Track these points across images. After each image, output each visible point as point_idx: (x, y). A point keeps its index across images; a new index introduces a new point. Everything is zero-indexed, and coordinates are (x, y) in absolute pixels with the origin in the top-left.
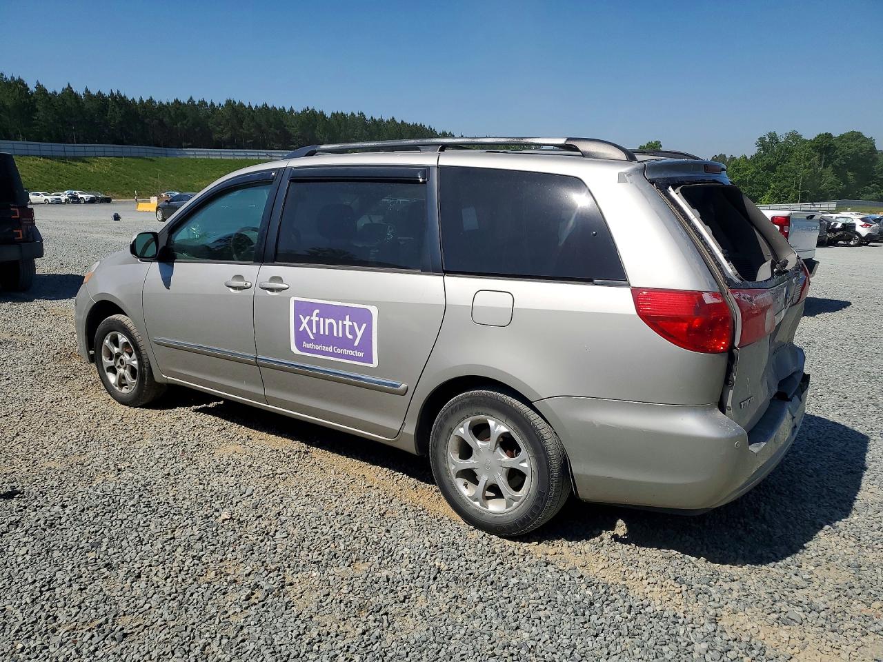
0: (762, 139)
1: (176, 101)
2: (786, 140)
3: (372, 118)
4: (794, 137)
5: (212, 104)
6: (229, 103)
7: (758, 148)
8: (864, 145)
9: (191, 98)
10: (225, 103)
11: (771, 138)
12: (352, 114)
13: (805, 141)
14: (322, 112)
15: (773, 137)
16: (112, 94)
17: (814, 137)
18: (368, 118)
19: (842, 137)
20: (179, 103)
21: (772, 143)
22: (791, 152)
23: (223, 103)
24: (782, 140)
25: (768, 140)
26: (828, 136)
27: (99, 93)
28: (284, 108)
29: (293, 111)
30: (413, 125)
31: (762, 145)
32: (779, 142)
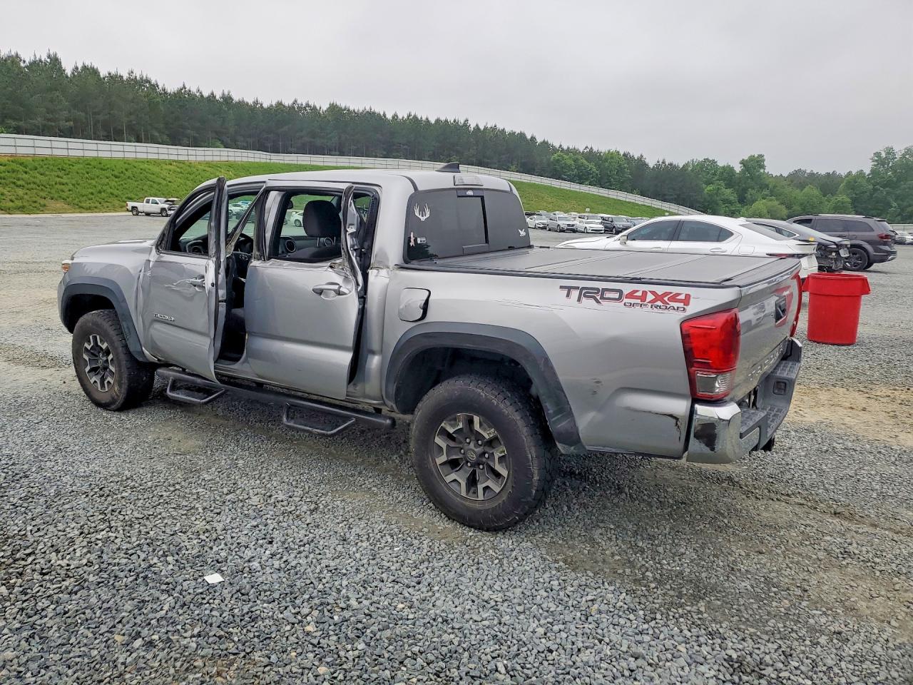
0: (878, 154)
1: (280, 104)
2: (904, 156)
3: (477, 125)
5: (315, 107)
6: (333, 108)
7: (873, 163)
9: (296, 101)
10: (328, 106)
11: (888, 153)
12: (455, 121)
14: (427, 119)
15: (890, 152)
16: (223, 94)
18: (472, 126)
20: (284, 106)
21: (887, 158)
23: (325, 107)
24: (899, 156)
25: (883, 155)
27: (212, 94)
28: (384, 113)
29: (397, 116)
31: (876, 161)
32: (896, 158)
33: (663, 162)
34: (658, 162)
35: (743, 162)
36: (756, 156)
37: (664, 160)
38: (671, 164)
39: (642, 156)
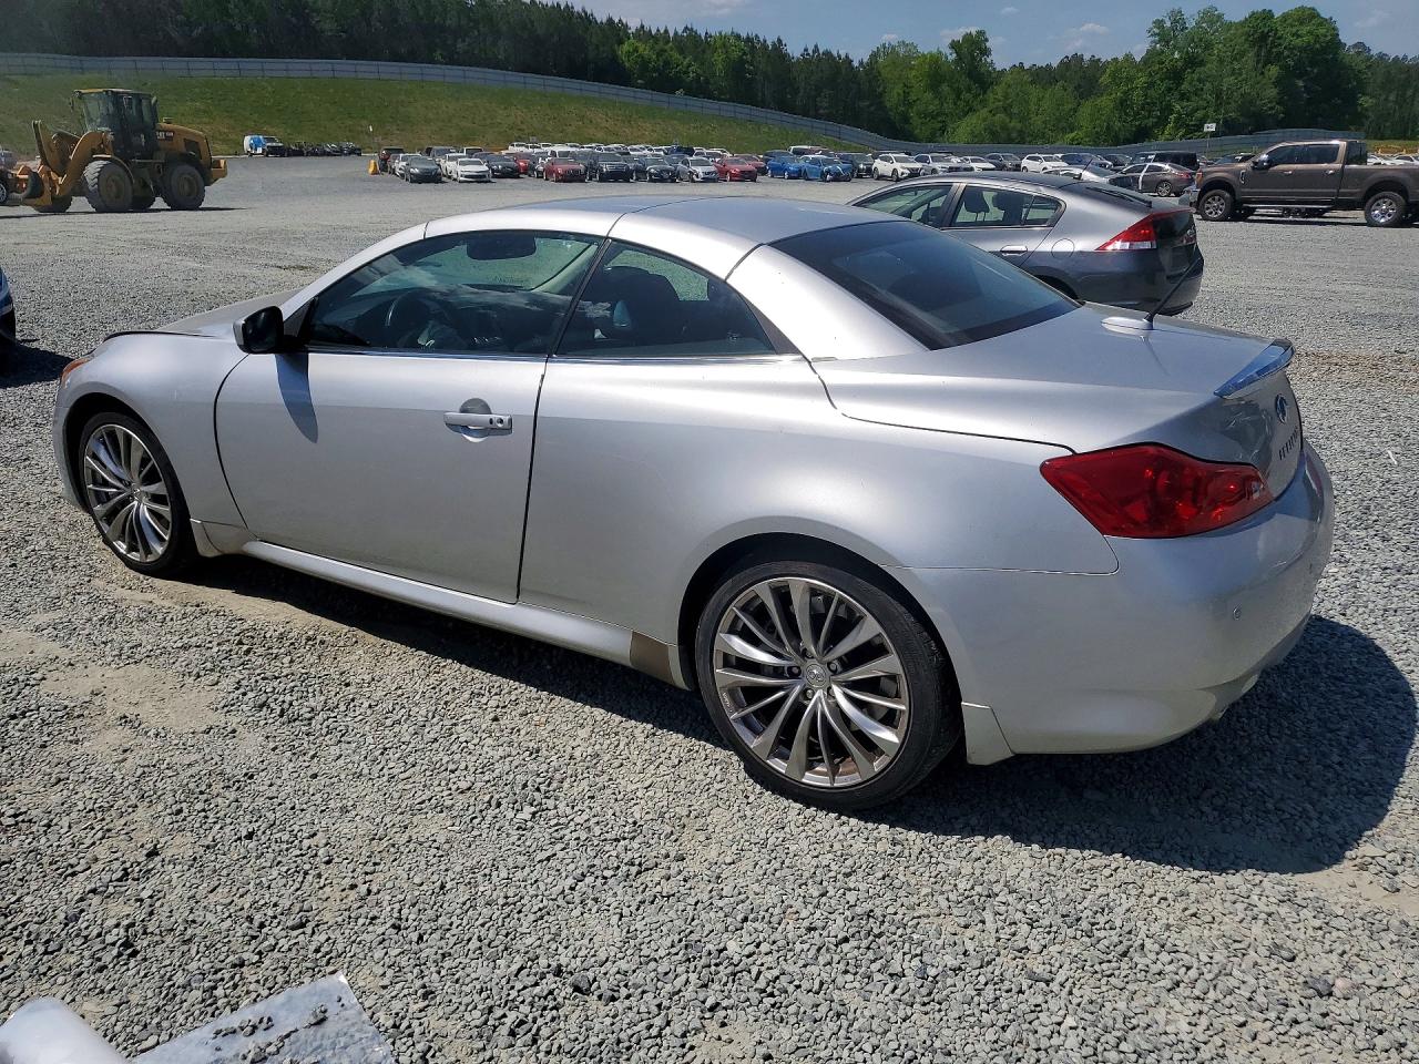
0: (1159, 23)
2: (1199, 25)
4: (1211, 17)
7: (1153, 39)
8: (1322, 31)
11: (1175, 21)
13: (1230, 25)
15: (1177, 18)
17: (1243, 19)
19: (1285, 17)
21: (1173, 29)
22: (1208, 46)
24: (1191, 24)
25: (1168, 24)
26: (1267, 15)
30: (553, 7)
31: (1158, 34)
32: (1187, 28)
33: (816, 49)
34: (806, 50)
35: (954, 45)
36: (974, 33)
37: (816, 46)
38: (828, 54)
39: (780, 41)
